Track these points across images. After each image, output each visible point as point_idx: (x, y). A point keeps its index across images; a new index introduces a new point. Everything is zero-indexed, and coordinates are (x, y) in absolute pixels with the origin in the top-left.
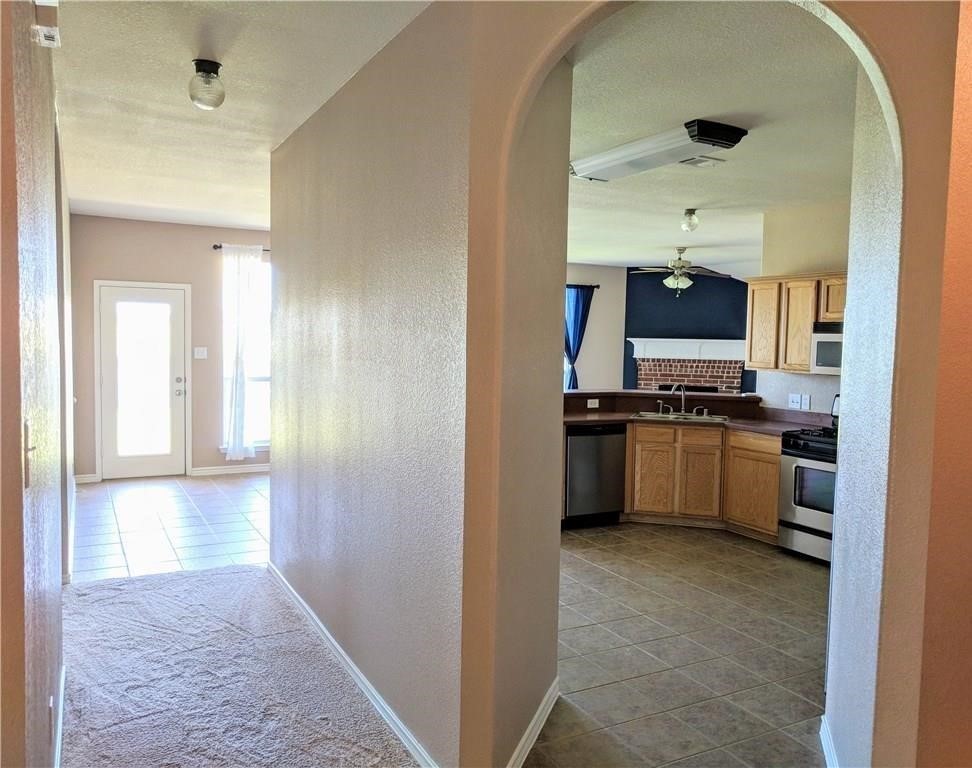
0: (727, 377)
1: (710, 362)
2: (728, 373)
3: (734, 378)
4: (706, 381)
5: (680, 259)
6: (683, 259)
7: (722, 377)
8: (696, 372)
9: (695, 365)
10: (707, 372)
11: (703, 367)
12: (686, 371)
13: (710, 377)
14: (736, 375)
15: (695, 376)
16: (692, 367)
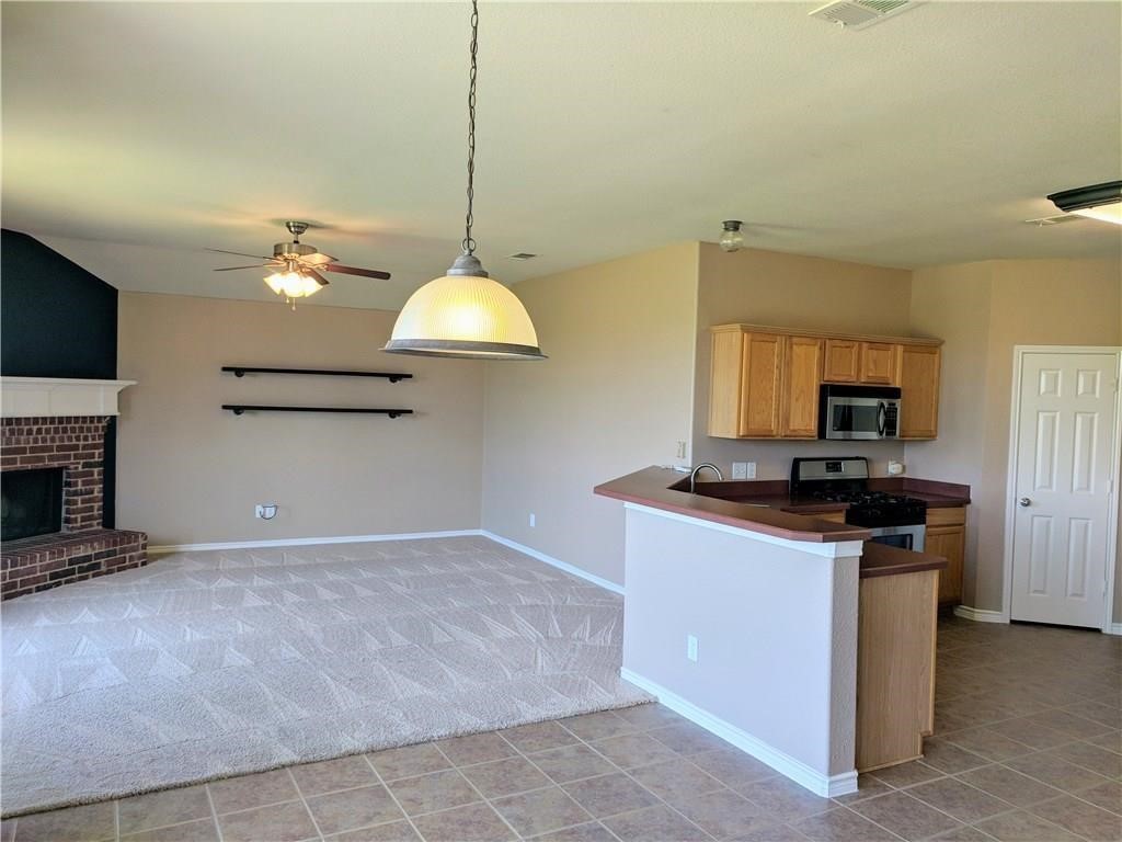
0: (84, 447)
1: (61, 420)
2: (86, 438)
3: (95, 447)
4: (51, 458)
5: (296, 242)
6: (301, 242)
7: (76, 447)
8: (36, 441)
9: (35, 428)
10: (53, 440)
11: (48, 431)
12: (18, 442)
13: (60, 448)
14: (97, 442)
15: (33, 450)
16: (30, 432)
